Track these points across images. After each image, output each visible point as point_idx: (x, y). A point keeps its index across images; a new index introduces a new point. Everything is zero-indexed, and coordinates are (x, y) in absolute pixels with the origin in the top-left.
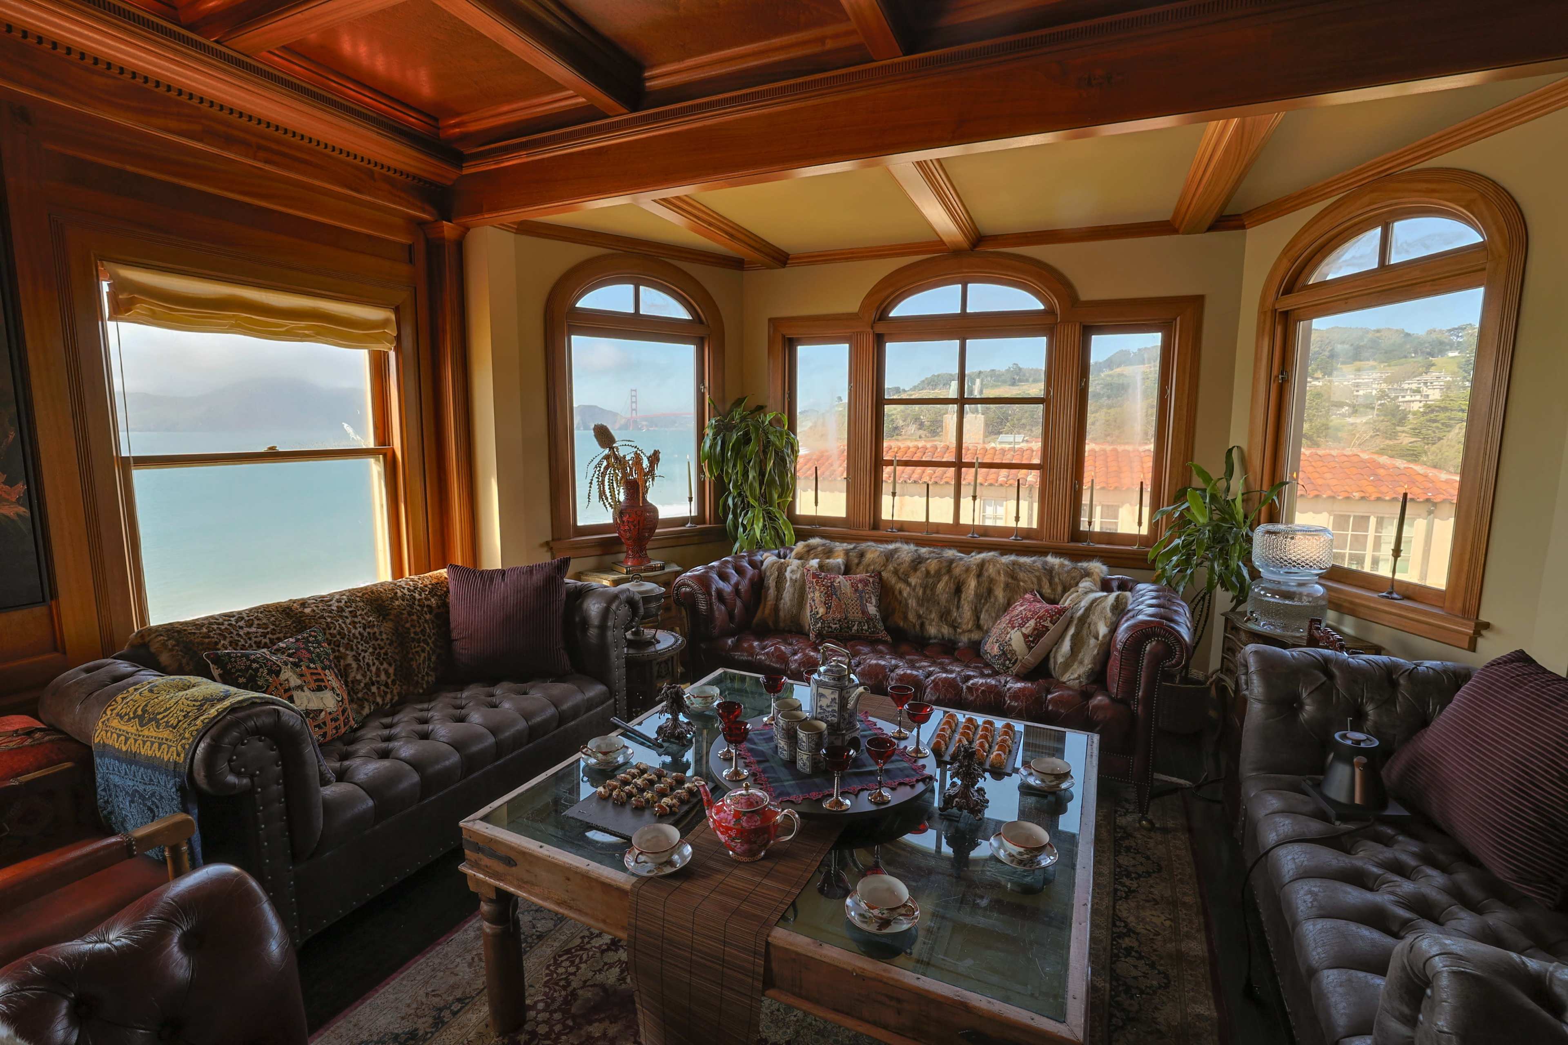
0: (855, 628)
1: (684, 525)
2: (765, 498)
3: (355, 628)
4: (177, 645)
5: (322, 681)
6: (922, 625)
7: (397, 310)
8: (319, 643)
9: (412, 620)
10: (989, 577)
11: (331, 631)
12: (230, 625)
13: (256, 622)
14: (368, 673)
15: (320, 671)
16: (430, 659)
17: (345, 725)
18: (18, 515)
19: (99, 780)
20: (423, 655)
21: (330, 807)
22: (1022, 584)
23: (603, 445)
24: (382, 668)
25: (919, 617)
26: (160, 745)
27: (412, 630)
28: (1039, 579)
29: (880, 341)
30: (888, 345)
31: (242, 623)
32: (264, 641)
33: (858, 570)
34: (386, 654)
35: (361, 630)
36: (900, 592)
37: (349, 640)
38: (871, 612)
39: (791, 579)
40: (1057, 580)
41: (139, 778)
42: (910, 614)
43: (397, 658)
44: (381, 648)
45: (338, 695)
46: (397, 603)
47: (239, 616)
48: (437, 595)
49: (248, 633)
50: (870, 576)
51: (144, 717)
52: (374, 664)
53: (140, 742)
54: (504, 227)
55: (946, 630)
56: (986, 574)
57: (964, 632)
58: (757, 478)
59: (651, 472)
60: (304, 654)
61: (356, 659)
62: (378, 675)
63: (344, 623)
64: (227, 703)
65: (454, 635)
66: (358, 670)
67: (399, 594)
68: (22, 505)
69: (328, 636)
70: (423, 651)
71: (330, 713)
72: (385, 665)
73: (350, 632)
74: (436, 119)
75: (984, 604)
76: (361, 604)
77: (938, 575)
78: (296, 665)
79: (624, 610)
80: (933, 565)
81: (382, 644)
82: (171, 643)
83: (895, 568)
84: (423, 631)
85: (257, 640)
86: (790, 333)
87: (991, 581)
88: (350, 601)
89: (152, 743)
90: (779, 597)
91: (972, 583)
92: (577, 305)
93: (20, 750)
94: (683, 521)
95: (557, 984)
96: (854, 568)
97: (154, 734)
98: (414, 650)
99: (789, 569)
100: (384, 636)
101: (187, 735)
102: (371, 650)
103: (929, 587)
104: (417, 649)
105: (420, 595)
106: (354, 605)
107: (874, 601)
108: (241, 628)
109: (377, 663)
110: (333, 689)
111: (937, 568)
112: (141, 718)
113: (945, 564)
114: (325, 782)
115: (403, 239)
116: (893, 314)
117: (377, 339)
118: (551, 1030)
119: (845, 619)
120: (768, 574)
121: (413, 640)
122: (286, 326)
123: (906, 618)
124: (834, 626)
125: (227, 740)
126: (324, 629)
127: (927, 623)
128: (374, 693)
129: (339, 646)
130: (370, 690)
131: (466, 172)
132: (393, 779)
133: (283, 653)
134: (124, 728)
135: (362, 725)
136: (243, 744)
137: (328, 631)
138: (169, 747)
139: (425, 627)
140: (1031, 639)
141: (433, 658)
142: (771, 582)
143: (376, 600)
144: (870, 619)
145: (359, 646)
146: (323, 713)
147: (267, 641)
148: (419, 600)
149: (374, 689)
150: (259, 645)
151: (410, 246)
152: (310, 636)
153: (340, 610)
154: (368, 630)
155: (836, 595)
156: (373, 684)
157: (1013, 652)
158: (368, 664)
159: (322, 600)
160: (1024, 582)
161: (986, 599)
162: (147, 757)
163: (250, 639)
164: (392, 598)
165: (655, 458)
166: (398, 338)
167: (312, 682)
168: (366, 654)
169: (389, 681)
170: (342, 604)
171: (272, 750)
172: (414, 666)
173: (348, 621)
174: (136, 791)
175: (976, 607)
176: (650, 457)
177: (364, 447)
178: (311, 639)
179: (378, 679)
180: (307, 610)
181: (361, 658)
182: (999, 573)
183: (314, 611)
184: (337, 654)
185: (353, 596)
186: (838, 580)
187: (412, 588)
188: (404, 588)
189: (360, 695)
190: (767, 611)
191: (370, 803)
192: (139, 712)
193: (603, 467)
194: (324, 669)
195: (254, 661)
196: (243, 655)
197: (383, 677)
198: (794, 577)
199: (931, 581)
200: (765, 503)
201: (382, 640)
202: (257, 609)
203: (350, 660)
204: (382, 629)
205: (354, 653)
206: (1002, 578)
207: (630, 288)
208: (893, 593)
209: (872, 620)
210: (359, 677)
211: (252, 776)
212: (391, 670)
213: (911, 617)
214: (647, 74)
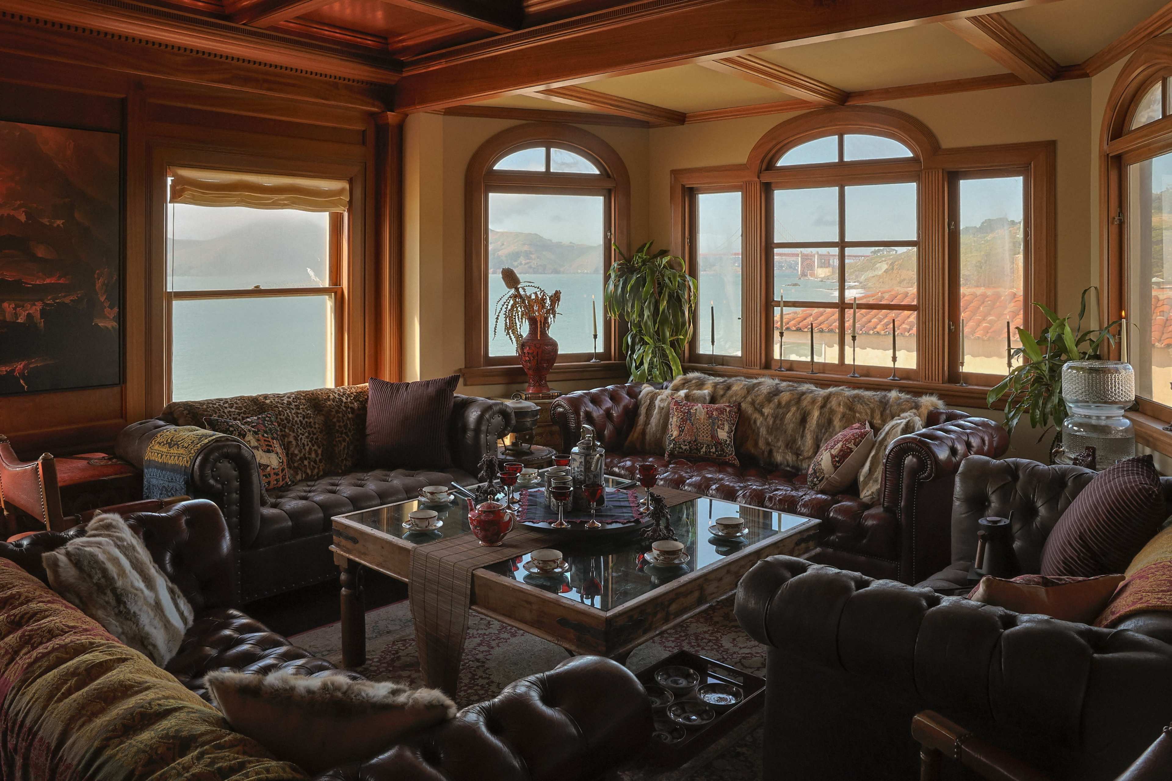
0: (704, 449)
1: (589, 361)
2: (658, 335)
3: (297, 417)
4: (189, 414)
5: (271, 446)
6: (771, 452)
7: (351, 182)
8: (271, 421)
9: (339, 417)
10: (830, 408)
11: (282, 417)
12: (219, 405)
13: (235, 405)
14: (303, 450)
15: (270, 439)
16: (348, 448)
17: (283, 480)
18: (113, 327)
19: (145, 482)
20: (343, 444)
21: (265, 520)
22: (857, 415)
23: (509, 286)
24: (313, 448)
25: (768, 444)
26: (179, 457)
27: (338, 424)
28: (873, 411)
29: (767, 190)
30: (776, 192)
31: (226, 405)
32: (239, 417)
33: (721, 401)
34: (317, 439)
35: (301, 419)
36: (755, 422)
37: (292, 425)
38: (720, 437)
39: (659, 407)
40: (888, 412)
41: (166, 479)
42: (760, 441)
43: (325, 443)
44: (314, 434)
45: (280, 458)
46: (329, 403)
47: (226, 401)
48: (359, 400)
49: (229, 412)
50: (728, 406)
51: (171, 444)
52: (308, 445)
53: (168, 456)
54: (436, 112)
55: (790, 458)
56: (828, 406)
57: (804, 459)
58: (651, 317)
59: (552, 311)
60: (262, 427)
61: (296, 439)
62: (310, 453)
63: (291, 412)
64: (214, 437)
65: (368, 431)
66: (296, 446)
67: (332, 397)
68: (116, 322)
69: (279, 420)
70: (344, 440)
71: (274, 469)
72: (316, 447)
73: (293, 419)
74: (386, 38)
75: (825, 433)
76: (304, 401)
77: (788, 405)
78: (256, 433)
79: (498, 419)
80: (785, 397)
81: (315, 431)
82: (186, 412)
83: (753, 400)
84: (345, 426)
85: (235, 416)
86: (690, 183)
87: (832, 412)
88: (296, 398)
89: (175, 456)
90: (647, 423)
91: (816, 414)
92: (495, 168)
93: (106, 466)
94: (589, 357)
95: (390, 652)
96: (719, 398)
97: (176, 452)
98: (337, 439)
99: (659, 398)
100: (317, 426)
101: (192, 452)
102: (307, 434)
103: (779, 418)
104: (340, 439)
105: (347, 399)
106: (298, 401)
107: (726, 428)
108: (226, 408)
109: (310, 444)
110: (277, 453)
111: (788, 399)
112: (170, 444)
113: (796, 396)
114: (263, 503)
115: (359, 127)
116: (780, 164)
117: (334, 204)
118: (378, 669)
119: (695, 441)
120: (643, 402)
121: (338, 431)
122: (272, 199)
123: (756, 444)
124: (685, 447)
125: (212, 457)
126: (276, 415)
127: (775, 450)
128: (305, 465)
129: (285, 428)
130: (303, 462)
131: (404, 75)
132: (306, 511)
133: (249, 425)
134: (161, 449)
135: (294, 483)
136: (220, 463)
137: (279, 417)
138: (183, 458)
139: (347, 423)
140: (837, 459)
141: (351, 448)
142: (643, 410)
143: (314, 400)
144: (719, 443)
145: (299, 430)
146: (269, 468)
147: (240, 418)
148: (345, 403)
149: (306, 462)
150: (235, 419)
151: (364, 131)
152: (267, 417)
153: (289, 403)
154: (306, 420)
155: (690, 420)
156: (306, 459)
157: (821, 471)
158: (303, 444)
159: (278, 396)
160: (860, 413)
161: (826, 429)
162: (172, 465)
163: (230, 415)
164: (326, 399)
165: (556, 298)
166: (350, 202)
167: (265, 446)
168: (303, 437)
169: (318, 459)
170: (291, 400)
171: (235, 471)
172: (337, 452)
173: (293, 412)
174: (164, 487)
175: (817, 437)
176: (552, 296)
177: (321, 286)
178: (267, 419)
179: (310, 456)
180: (268, 401)
181: (299, 439)
182: (840, 404)
183: (271, 402)
184: (283, 433)
185: (298, 396)
186: (695, 408)
187: (342, 394)
188: (335, 393)
189: (296, 465)
190: (636, 435)
191: (290, 523)
192: (169, 441)
193: (510, 305)
194: (273, 439)
195: (231, 426)
196: (225, 422)
197: (313, 455)
198: (662, 406)
199: (781, 411)
200: (659, 340)
201: (315, 428)
202: (236, 398)
203: (291, 439)
204: (316, 421)
205: (295, 434)
206: (842, 409)
207: (543, 150)
208: (750, 422)
209: (721, 444)
210: (296, 452)
211: (223, 484)
212: (320, 452)
213: (761, 444)
214: (525, 4)
